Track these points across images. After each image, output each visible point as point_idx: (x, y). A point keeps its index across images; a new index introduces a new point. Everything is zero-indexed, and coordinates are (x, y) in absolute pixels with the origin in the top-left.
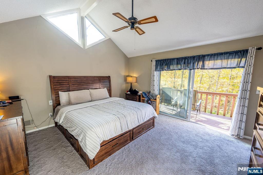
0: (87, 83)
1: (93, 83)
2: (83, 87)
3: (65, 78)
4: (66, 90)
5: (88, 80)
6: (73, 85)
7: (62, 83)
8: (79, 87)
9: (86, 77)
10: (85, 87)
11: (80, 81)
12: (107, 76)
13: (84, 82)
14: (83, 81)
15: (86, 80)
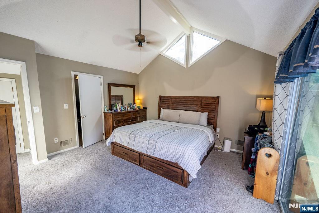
0: (185, 104)
1: (192, 104)
2: (180, 107)
3: (168, 98)
4: (167, 108)
5: (186, 100)
6: (172, 104)
7: (165, 101)
8: (176, 107)
9: (185, 97)
10: (182, 107)
11: (179, 101)
12: (216, 96)
13: (182, 103)
14: (181, 101)
15: (184, 100)
